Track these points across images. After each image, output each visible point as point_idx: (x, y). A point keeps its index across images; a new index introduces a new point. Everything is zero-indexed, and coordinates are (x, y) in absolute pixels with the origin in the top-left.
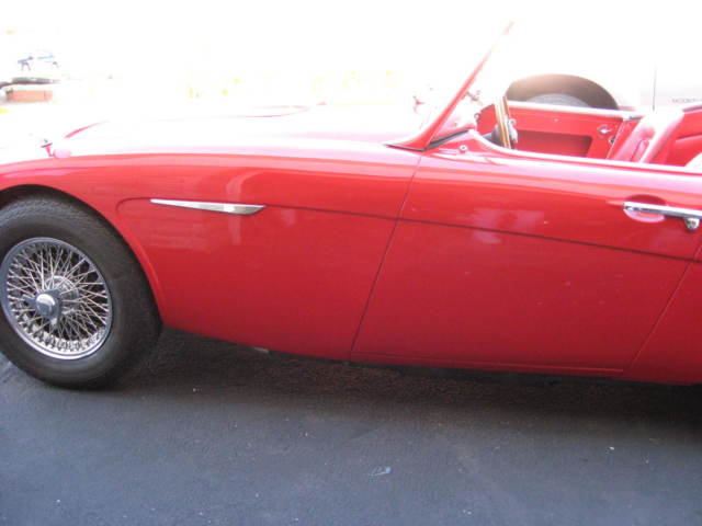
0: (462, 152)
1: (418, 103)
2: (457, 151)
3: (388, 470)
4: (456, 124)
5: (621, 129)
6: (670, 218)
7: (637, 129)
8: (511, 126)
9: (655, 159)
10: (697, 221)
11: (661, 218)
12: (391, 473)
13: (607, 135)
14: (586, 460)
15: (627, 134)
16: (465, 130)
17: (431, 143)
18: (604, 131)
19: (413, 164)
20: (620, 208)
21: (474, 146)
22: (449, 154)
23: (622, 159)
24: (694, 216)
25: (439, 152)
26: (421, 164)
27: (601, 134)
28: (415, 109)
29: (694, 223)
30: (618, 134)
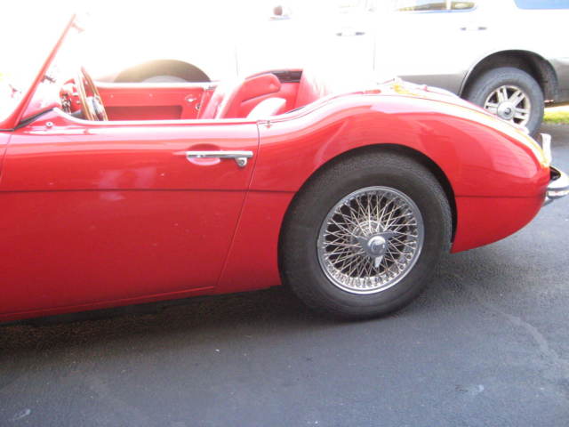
0: (49, 128)
1: (14, 91)
2: (43, 127)
3: (28, 412)
4: (39, 105)
5: (204, 96)
6: (225, 160)
7: (215, 96)
8: (97, 102)
9: (228, 114)
10: (245, 159)
11: (218, 161)
12: (31, 414)
13: (194, 103)
14: (197, 365)
15: (207, 101)
16: (49, 109)
17: (20, 123)
18: (191, 100)
19: (4, 143)
20: (184, 157)
21: (59, 121)
22: (40, 130)
23: (207, 118)
24: (243, 156)
25: (30, 129)
26: (12, 142)
27: (189, 102)
28: (12, 96)
29: (243, 161)
30: (202, 102)
